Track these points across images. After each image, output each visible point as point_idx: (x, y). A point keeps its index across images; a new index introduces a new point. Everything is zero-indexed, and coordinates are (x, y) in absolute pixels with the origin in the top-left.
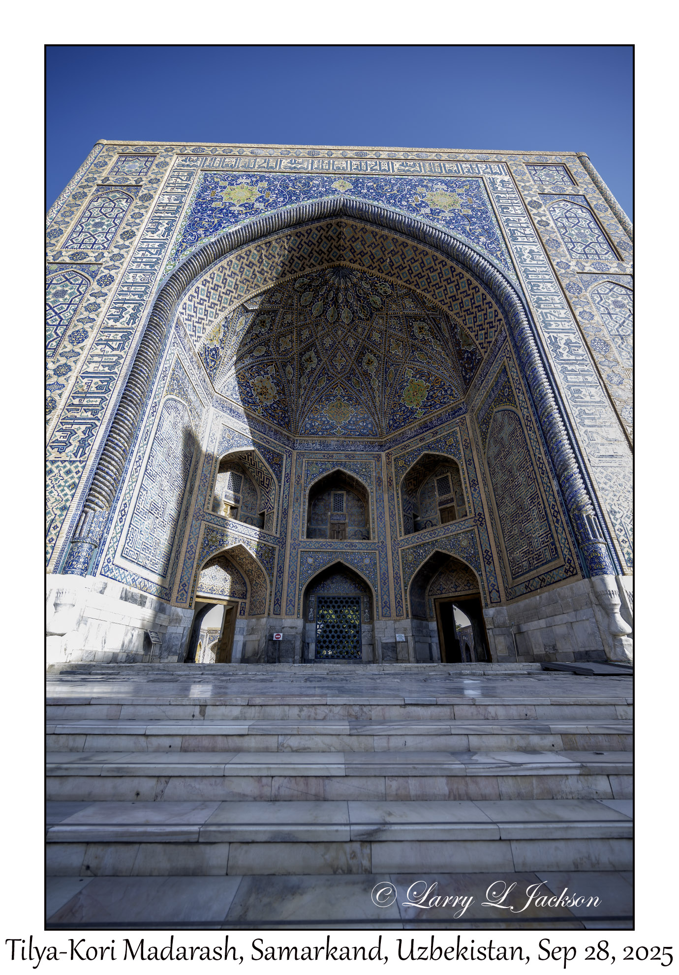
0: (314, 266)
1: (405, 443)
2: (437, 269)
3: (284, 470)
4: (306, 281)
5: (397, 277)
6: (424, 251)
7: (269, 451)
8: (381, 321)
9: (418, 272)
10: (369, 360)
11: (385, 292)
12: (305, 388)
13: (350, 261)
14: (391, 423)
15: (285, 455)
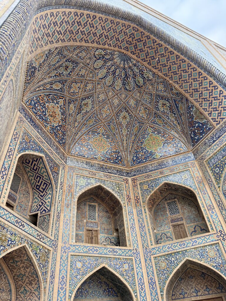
0: (111, 46)
1: (148, 173)
2: (189, 72)
3: (60, 178)
4: (103, 53)
5: (159, 70)
6: (183, 59)
7: (52, 160)
8: (138, 94)
9: (174, 71)
10: (124, 116)
11: (148, 77)
12: (79, 123)
13: (131, 52)
14: (135, 159)
15: (61, 167)
